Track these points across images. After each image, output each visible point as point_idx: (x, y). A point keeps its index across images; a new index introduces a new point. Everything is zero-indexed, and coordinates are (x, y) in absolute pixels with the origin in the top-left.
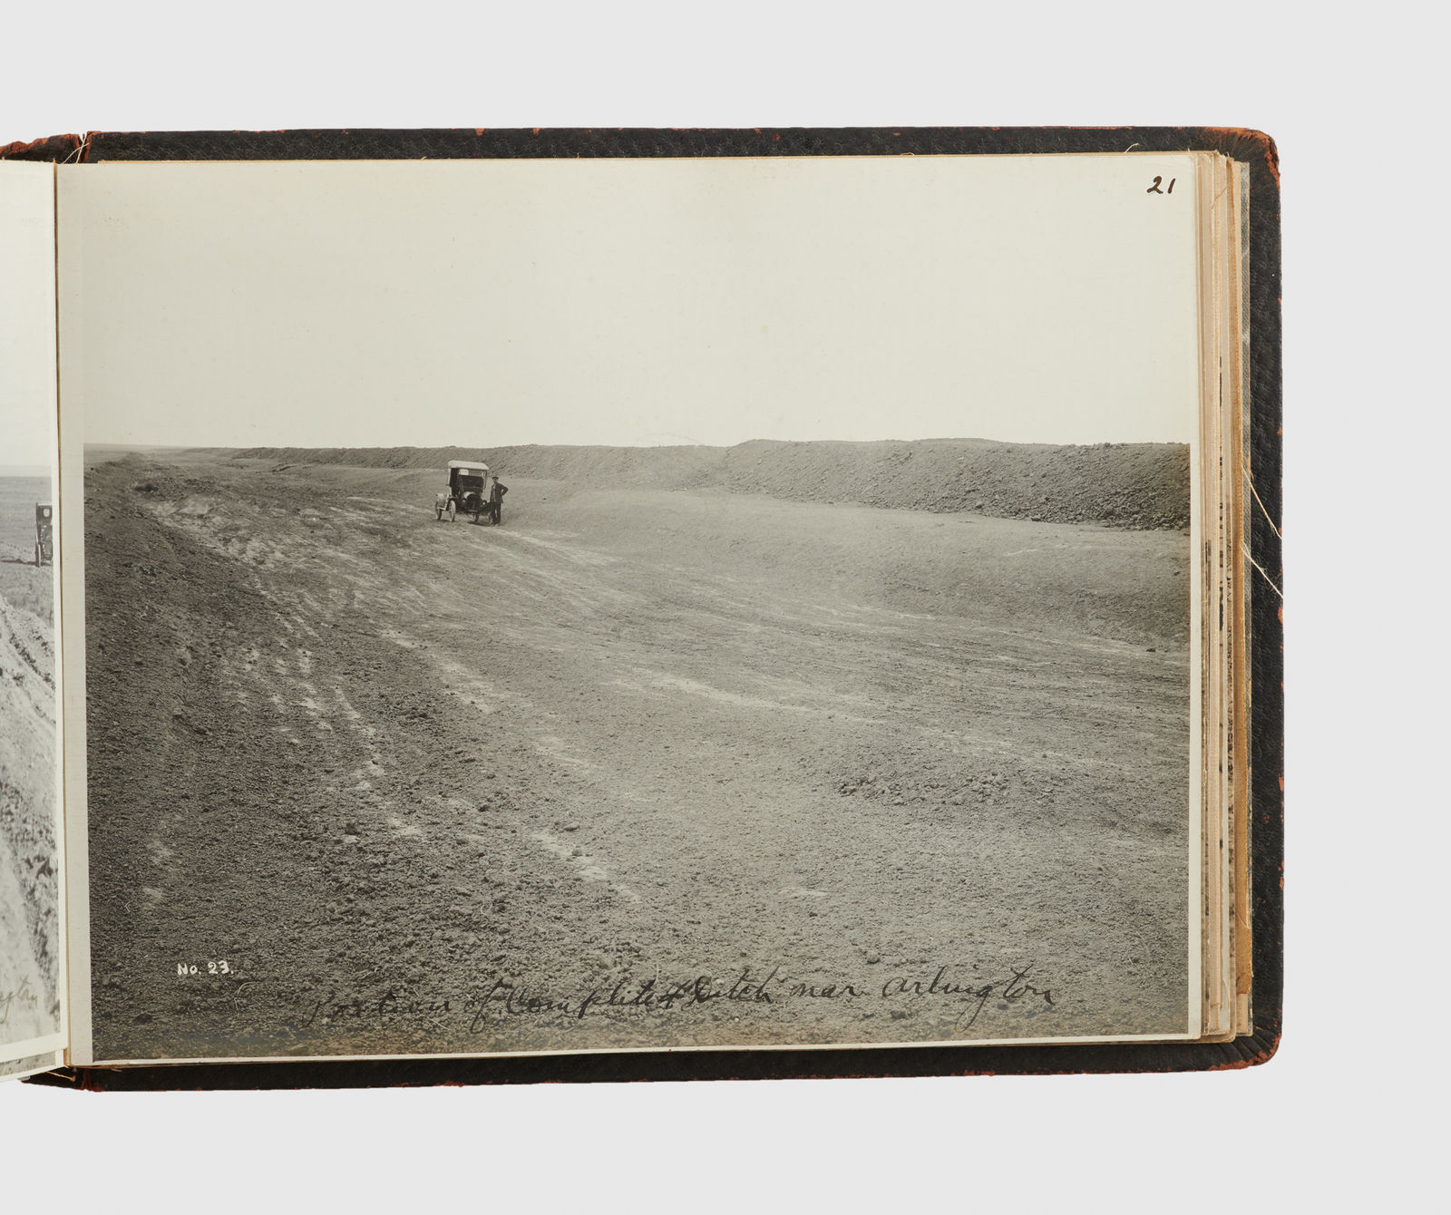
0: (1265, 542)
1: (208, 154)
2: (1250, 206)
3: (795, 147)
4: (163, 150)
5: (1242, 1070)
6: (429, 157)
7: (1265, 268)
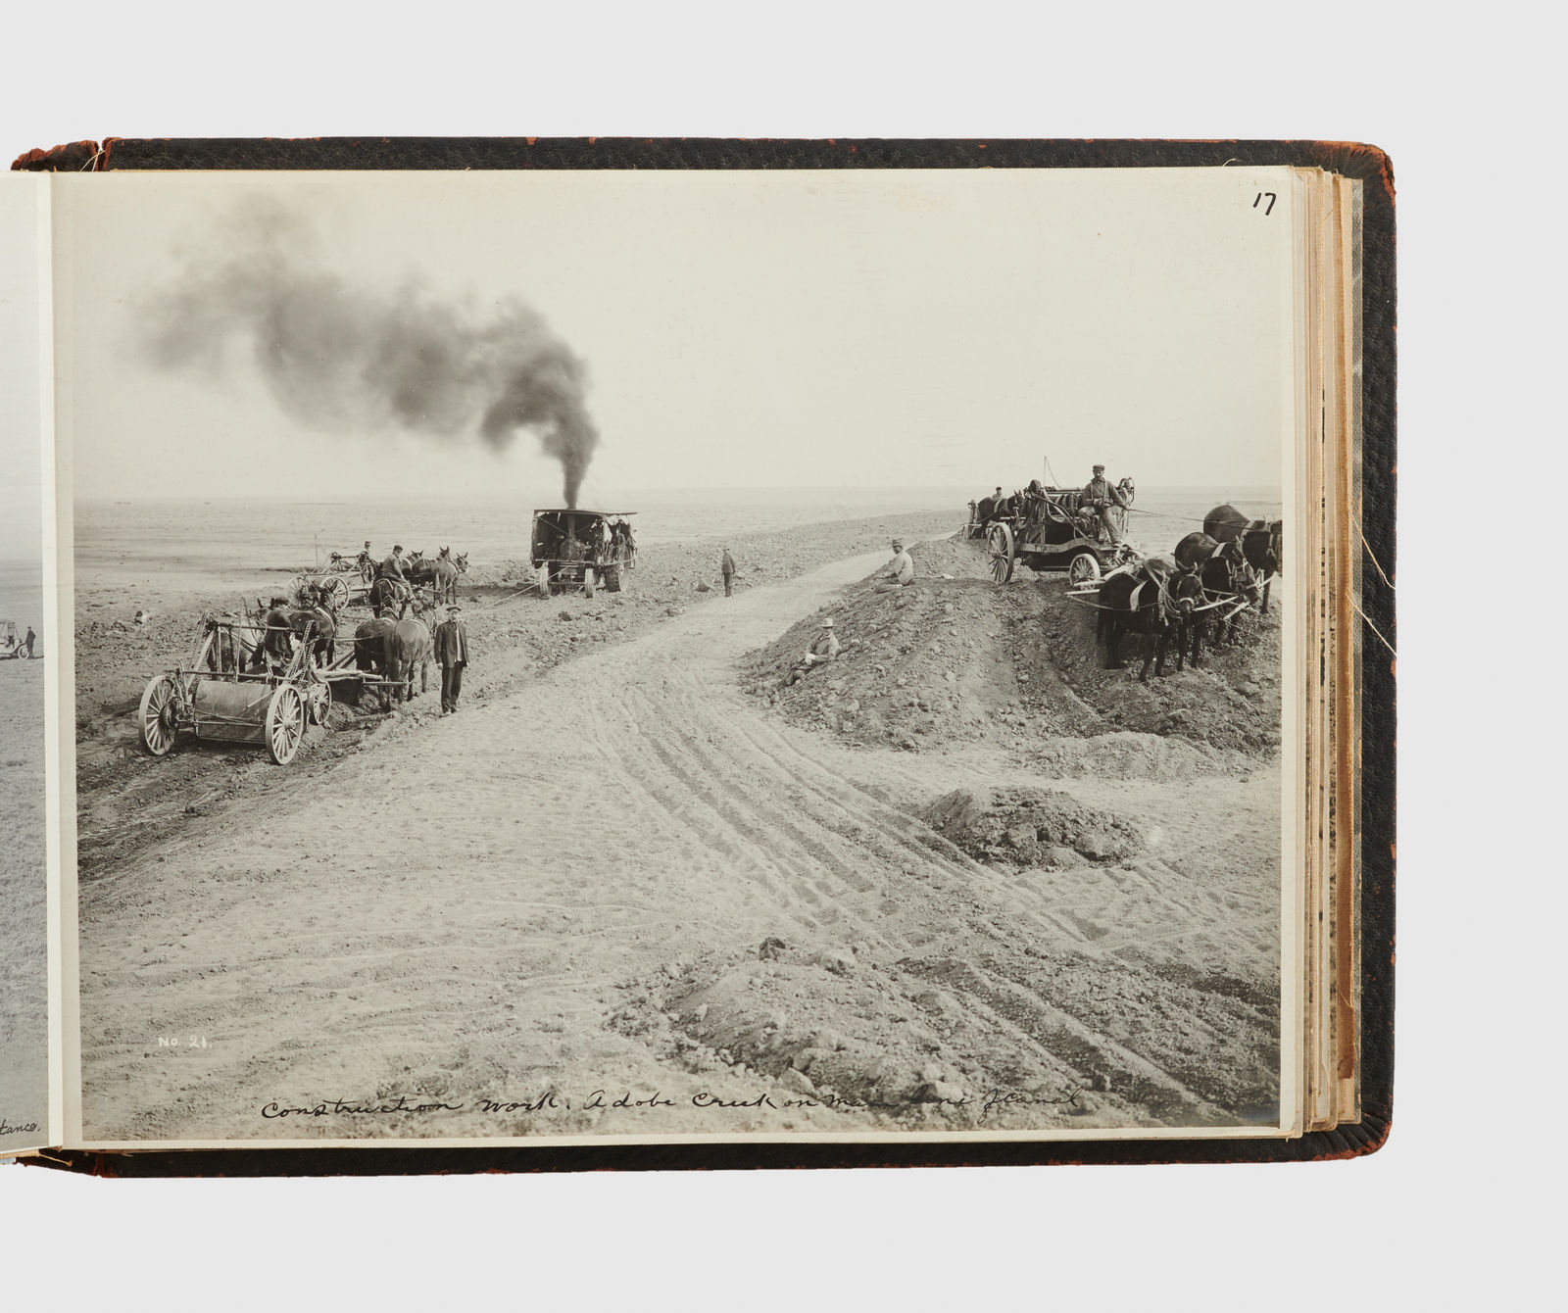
0: (1377, 590)
1: (238, 163)
2: (1364, 226)
3: (873, 159)
4: (187, 157)
5: (1350, 1161)
6: (475, 167)
7: (1379, 293)
